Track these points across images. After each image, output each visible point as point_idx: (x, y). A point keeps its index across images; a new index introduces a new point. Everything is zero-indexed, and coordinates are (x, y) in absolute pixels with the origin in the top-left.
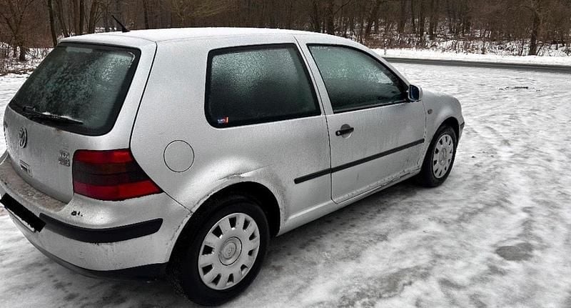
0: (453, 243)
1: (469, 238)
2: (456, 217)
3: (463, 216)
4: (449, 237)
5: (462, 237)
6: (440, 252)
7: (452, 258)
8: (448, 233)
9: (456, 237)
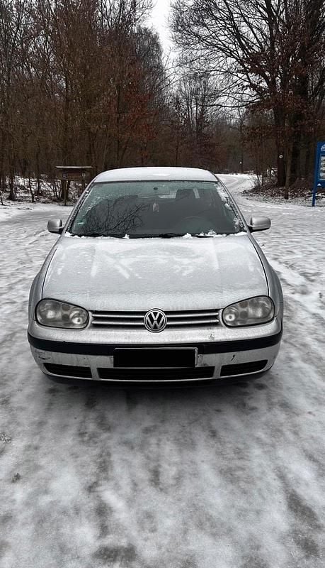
0: (15, 320)
1: (4, 326)
2: (18, 335)
3: (12, 337)
4: (18, 323)
5: (9, 325)
6: (21, 313)
7: (13, 313)
8: (20, 325)
9: (14, 324)
